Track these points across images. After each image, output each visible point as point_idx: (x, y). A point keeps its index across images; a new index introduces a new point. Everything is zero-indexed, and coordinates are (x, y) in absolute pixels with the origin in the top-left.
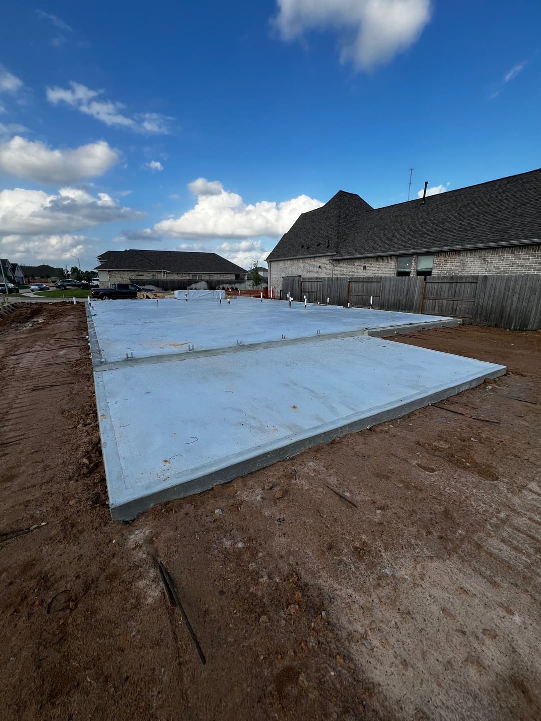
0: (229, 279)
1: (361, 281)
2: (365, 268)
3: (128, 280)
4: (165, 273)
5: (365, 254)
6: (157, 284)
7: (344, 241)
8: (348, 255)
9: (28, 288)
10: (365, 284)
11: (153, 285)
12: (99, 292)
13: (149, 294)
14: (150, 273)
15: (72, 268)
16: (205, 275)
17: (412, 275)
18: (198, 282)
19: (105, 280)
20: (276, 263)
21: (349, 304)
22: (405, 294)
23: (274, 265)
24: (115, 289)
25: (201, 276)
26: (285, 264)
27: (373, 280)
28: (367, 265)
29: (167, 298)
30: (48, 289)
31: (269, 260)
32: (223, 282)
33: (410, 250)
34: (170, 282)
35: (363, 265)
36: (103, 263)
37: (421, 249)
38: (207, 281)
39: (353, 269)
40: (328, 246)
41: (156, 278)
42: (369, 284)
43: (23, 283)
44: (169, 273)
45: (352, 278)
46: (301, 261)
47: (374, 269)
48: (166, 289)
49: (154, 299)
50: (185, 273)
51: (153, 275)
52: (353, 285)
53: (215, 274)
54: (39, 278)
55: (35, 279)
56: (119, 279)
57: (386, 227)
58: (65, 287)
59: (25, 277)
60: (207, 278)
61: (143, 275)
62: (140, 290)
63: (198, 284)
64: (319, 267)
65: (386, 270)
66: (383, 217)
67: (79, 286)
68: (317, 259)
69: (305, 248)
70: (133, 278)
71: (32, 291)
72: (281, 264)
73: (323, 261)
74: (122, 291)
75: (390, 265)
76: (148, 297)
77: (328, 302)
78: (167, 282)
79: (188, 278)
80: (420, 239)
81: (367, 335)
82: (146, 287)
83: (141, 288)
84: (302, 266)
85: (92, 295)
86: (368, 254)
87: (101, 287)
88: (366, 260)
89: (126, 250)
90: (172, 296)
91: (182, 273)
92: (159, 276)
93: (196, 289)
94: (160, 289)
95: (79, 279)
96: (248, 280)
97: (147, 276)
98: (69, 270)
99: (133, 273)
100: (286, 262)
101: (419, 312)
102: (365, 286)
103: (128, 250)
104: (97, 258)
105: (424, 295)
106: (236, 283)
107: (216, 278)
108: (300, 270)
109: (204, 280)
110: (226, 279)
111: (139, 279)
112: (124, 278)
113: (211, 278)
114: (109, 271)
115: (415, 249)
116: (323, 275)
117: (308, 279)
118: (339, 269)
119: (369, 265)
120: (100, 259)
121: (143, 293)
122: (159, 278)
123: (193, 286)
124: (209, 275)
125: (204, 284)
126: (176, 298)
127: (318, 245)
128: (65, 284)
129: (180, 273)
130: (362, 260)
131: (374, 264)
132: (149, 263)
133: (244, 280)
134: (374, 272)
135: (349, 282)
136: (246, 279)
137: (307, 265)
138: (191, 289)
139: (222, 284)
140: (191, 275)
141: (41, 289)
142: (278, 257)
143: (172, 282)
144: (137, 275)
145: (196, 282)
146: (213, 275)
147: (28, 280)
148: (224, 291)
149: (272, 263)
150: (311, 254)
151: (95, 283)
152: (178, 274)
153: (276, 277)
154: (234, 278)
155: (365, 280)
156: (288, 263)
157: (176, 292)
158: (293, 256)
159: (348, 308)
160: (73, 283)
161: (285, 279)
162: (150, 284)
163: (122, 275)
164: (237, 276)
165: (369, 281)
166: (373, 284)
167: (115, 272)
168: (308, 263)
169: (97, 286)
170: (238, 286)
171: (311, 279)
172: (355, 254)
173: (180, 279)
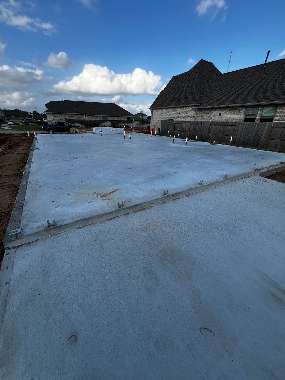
0: (123, 120)
1: (219, 124)
2: (220, 115)
3: (64, 120)
4: (86, 116)
5: (222, 105)
6: (81, 122)
7: (205, 96)
8: (208, 105)
9: (7, 123)
10: (222, 126)
11: (79, 123)
12: (47, 127)
13: (77, 129)
14: (77, 115)
15: (34, 112)
16: (110, 117)
17: (256, 121)
18: (106, 122)
19: (50, 119)
20: (156, 110)
21: (214, 141)
22: (254, 135)
23: (155, 112)
24: (56, 126)
25: (107, 118)
26: (162, 112)
27: (229, 124)
28: (222, 113)
29: (88, 132)
30: (19, 124)
31: (151, 108)
32: (120, 122)
33: (259, 102)
34: (89, 121)
35: (219, 113)
36: (49, 109)
37: (269, 101)
38: (111, 121)
39: (211, 116)
40: (194, 99)
41: (81, 119)
42: (226, 127)
43: (5, 120)
44: (88, 116)
45: (213, 122)
46: (173, 109)
47: (227, 116)
48: (87, 126)
49: (80, 133)
50: (98, 116)
51: (79, 117)
52: (213, 127)
53: (115, 117)
54: (14, 117)
55: (11, 118)
56: (59, 119)
57: (236, 86)
58: (28, 123)
59: (6, 116)
60: (111, 119)
61: (73, 117)
62: (71, 127)
63: (105, 123)
64: (187, 113)
65: (236, 116)
66: (232, 79)
67: (36, 123)
68: (185, 108)
69: (177, 100)
70: (67, 119)
71: (10, 125)
72: (160, 111)
73: (189, 110)
74: (60, 127)
75: (240, 113)
76: (76, 132)
77: (196, 138)
78: (87, 121)
79: (100, 119)
80: (266, 94)
81: (258, 175)
82: (76, 124)
83: (72, 125)
84: (174, 113)
85: (43, 129)
86: (225, 105)
87: (49, 123)
88: (222, 109)
89: (62, 101)
90: (91, 131)
91: (96, 116)
92: (83, 117)
93: (104, 126)
94: (84, 126)
95: (36, 118)
96: (135, 120)
97: (76, 118)
98: (32, 112)
99: (67, 116)
100: (163, 110)
101: (264, 148)
102: (222, 128)
103: (63, 100)
104: (45, 105)
105: (270, 136)
106: (127, 123)
107: (116, 119)
108: (172, 115)
109: (109, 121)
110: (122, 120)
111: (71, 119)
112: (62, 118)
113: (113, 119)
114: (53, 114)
115: (263, 102)
116: (189, 119)
117: (180, 122)
118: (201, 115)
119: (223, 113)
120: (47, 106)
121: (73, 128)
122: (83, 119)
123: (103, 124)
124: (112, 117)
125: (109, 123)
126: (93, 133)
127: (186, 98)
128: (28, 121)
129: (95, 116)
130: (218, 109)
131: (228, 112)
132: (76, 109)
133: (132, 121)
134: (227, 118)
135: (210, 125)
136: (134, 120)
137: (177, 112)
138: (102, 126)
139: (120, 123)
140: (101, 117)
141: (14, 124)
142: (158, 106)
143: (90, 121)
144: (70, 117)
145: (105, 121)
146: (114, 117)
147: (8, 118)
148: (123, 128)
149: (154, 111)
150: (181, 105)
151: (45, 121)
152: (93, 116)
153: (156, 120)
154: (126, 119)
155: (222, 124)
156: (165, 111)
157: (94, 129)
158: (168, 106)
159: (214, 144)
160: (32, 121)
161: (163, 121)
162: (77, 123)
163: (61, 116)
164: (128, 118)
165: (226, 124)
166: (228, 127)
167: (56, 114)
168: (179, 110)
169: (46, 123)
170: (129, 124)
171: (181, 122)
172: (214, 105)
173: (95, 119)
